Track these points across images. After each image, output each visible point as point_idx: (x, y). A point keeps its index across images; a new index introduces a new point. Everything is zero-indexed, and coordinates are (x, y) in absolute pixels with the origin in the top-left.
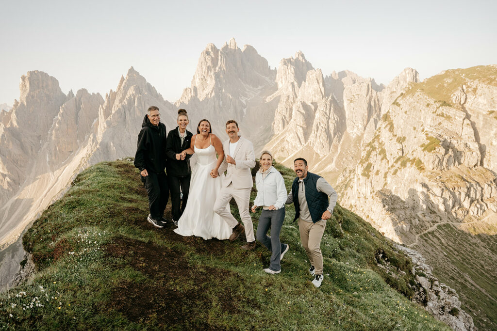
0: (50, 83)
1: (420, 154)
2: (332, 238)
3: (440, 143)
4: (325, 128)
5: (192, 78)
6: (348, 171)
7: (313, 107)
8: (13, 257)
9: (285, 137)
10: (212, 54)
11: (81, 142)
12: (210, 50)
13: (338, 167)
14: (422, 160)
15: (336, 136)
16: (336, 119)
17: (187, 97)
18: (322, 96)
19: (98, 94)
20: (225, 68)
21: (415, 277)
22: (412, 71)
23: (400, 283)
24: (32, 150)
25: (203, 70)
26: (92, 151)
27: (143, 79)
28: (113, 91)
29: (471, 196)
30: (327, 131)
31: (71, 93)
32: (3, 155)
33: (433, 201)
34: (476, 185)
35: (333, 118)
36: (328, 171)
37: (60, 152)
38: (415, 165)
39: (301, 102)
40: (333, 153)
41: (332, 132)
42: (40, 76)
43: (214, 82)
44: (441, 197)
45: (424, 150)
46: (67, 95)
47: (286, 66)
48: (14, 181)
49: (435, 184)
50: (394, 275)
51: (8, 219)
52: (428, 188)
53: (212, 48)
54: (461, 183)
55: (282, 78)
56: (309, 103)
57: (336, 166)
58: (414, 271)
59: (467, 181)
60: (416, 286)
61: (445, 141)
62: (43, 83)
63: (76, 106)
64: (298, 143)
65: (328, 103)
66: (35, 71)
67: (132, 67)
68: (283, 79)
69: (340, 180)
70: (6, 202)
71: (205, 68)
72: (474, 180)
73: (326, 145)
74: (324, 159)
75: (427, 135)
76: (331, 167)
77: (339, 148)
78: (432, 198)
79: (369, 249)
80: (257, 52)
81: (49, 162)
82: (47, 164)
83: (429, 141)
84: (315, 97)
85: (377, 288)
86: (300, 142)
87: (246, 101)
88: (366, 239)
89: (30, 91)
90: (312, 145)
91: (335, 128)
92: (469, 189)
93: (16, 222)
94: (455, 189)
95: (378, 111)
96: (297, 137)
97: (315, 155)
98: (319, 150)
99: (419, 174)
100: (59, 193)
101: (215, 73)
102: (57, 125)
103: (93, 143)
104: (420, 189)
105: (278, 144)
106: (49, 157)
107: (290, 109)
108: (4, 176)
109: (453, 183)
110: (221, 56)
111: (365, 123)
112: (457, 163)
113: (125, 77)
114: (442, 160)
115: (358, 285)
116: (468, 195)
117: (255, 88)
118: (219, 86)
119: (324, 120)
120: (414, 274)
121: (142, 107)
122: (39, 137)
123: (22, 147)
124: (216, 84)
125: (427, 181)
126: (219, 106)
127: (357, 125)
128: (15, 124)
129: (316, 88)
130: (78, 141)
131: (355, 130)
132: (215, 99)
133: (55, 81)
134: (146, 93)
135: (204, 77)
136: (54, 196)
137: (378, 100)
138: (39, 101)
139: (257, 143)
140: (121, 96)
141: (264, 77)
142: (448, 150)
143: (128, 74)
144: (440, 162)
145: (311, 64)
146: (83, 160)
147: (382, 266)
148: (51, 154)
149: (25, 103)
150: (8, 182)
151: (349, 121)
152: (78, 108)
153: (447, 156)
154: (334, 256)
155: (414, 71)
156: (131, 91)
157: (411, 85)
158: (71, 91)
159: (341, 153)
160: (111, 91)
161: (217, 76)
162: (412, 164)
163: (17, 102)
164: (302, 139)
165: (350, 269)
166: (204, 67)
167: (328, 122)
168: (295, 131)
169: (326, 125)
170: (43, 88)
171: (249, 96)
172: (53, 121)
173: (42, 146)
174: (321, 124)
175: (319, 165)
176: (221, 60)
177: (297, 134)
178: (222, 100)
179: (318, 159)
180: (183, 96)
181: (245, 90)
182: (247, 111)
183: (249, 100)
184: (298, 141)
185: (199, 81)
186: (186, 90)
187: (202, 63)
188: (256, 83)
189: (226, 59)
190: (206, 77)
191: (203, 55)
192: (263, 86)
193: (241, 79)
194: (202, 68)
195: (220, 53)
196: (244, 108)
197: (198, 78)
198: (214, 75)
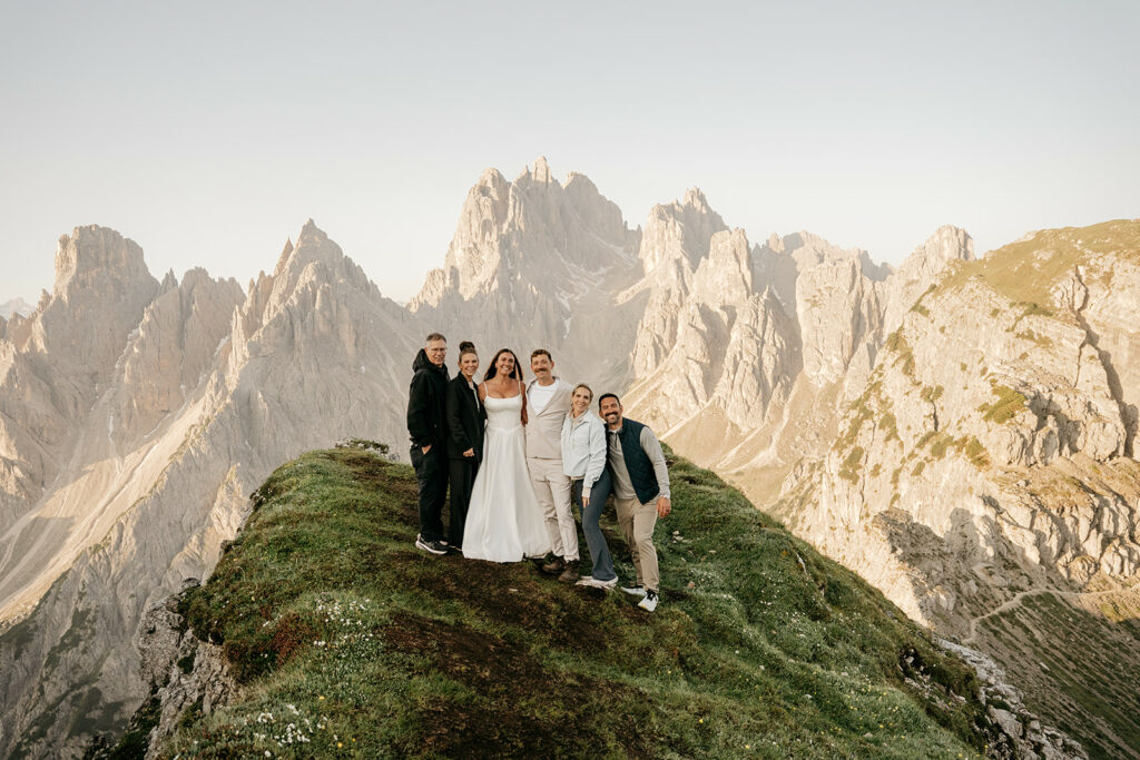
0: (124, 253)
1: (977, 427)
2: (808, 620)
3: (1026, 403)
4: (753, 365)
5: (448, 248)
6: (806, 467)
7: (725, 318)
8: (18, 656)
9: (659, 386)
10: (493, 193)
11: (189, 389)
12: (490, 185)
13: (782, 458)
14: (982, 441)
15: (779, 384)
16: (778, 345)
17: (435, 292)
18: (745, 292)
19: (232, 280)
20: (522, 227)
21: (986, 710)
22: (957, 233)
23: (956, 721)
24: (76, 406)
25: (473, 229)
26: (214, 410)
27: (337, 249)
28: (267, 275)
29: (1105, 527)
30: (758, 374)
31: (170, 277)
32: (10, 417)
33: (1011, 539)
34: (1116, 501)
35: (771, 342)
36: (759, 465)
37: (140, 412)
38: (967, 453)
39: (698, 304)
40: (772, 423)
41: (769, 375)
42: (102, 238)
43: (497, 257)
44: (1031, 529)
45: (987, 418)
46: (161, 282)
47: (663, 223)
48: (31, 476)
49: (1015, 498)
50: (940, 704)
51: (12, 565)
52: (997, 507)
53: (494, 180)
54: (1078, 497)
55: (653, 248)
56: (716, 308)
57: (779, 456)
58: (983, 697)
59: (1094, 493)
60: (991, 730)
61: (1038, 396)
62: (107, 253)
63: (181, 305)
64: (690, 400)
65: (761, 308)
66: (91, 226)
67: (311, 220)
68: (657, 254)
69: (787, 487)
70: (11, 526)
71: (477, 225)
72: (1110, 490)
73: (758, 405)
74: (750, 437)
75: (993, 382)
76: (767, 456)
77: (786, 412)
78: (1007, 531)
79: (886, 646)
80: (596, 190)
81: (113, 433)
82: (110, 438)
83: (998, 398)
84: (730, 292)
85: (912, 725)
86: (696, 397)
87: (570, 301)
88: (878, 624)
89: (78, 272)
90: (722, 405)
91: (775, 366)
92: (1098, 511)
93: (31, 572)
94: (1063, 510)
95: (877, 325)
96: (687, 385)
97: (729, 428)
98: (738, 417)
99: (976, 475)
100: (134, 505)
101: (500, 237)
102: (136, 350)
103: (217, 393)
104: (978, 510)
105: (644, 401)
106: (113, 422)
107: (672, 320)
108: (9, 464)
109: (1060, 497)
110: (514, 197)
111: (846, 354)
112: (1066, 449)
113: (294, 244)
114: (1029, 443)
115: (873, 718)
116: (1096, 525)
117: (594, 274)
118: (510, 267)
119: (751, 346)
120: (984, 703)
121: (331, 311)
122: (94, 376)
123: (55, 399)
124: (503, 262)
125: (995, 492)
126: (509, 312)
127: (829, 358)
128: (41, 345)
129: (733, 273)
130: (183, 387)
131: (824, 371)
132: (500, 295)
133: (135, 250)
134: (341, 281)
135: (475, 245)
136: (123, 514)
137: (877, 300)
138: (96, 294)
140: (284, 287)
141: (612, 246)
142: (1045, 418)
143: (301, 237)
144: (1027, 448)
145: (720, 217)
146: (193, 430)
147: (914, 684)
148: (119, 415)
149: (65, 297)
150: (17, 479)
151: (809, 349)
152: (185, 312)
153: (1042, 434)
154: (815, 659)
155: (961, 235)
156: (308, 276)
157: (954, 266)
158: (171, 272)
159: (790, 424)
160: (262, 273)
161: (504, 243)
162: (959, 450)
163: (47, 297)
164: (700, 391)
165: (852, 686)
166: (475, 223)
167: (760, 352)
168: (682, 370)
169: (755, 358)
170: (107, 266)
171: (577, 290)
172: (127, 340)
173: (100, 398)
174: (744, 355)
175: (738, 452)
176: (514, 207)
177: (687, 378)
178: (515, 299)
179: (736, 439)
180: (426, 287)
181: (570, 278)
182: (573, 325)
183: (577, 298)
184: (691, 394)
185: (463, 255)
186: (433, 274)
187: (470, 213)
188: (594, 260)
189: (526, 205)
190: (478, 246)
191: (472, 194)
192: (611, 267)
193: (560, 251)
194: (471, 226)
195: (511, 191)
196: (568, 317)
197: (460, 247)
198: (497, 240)
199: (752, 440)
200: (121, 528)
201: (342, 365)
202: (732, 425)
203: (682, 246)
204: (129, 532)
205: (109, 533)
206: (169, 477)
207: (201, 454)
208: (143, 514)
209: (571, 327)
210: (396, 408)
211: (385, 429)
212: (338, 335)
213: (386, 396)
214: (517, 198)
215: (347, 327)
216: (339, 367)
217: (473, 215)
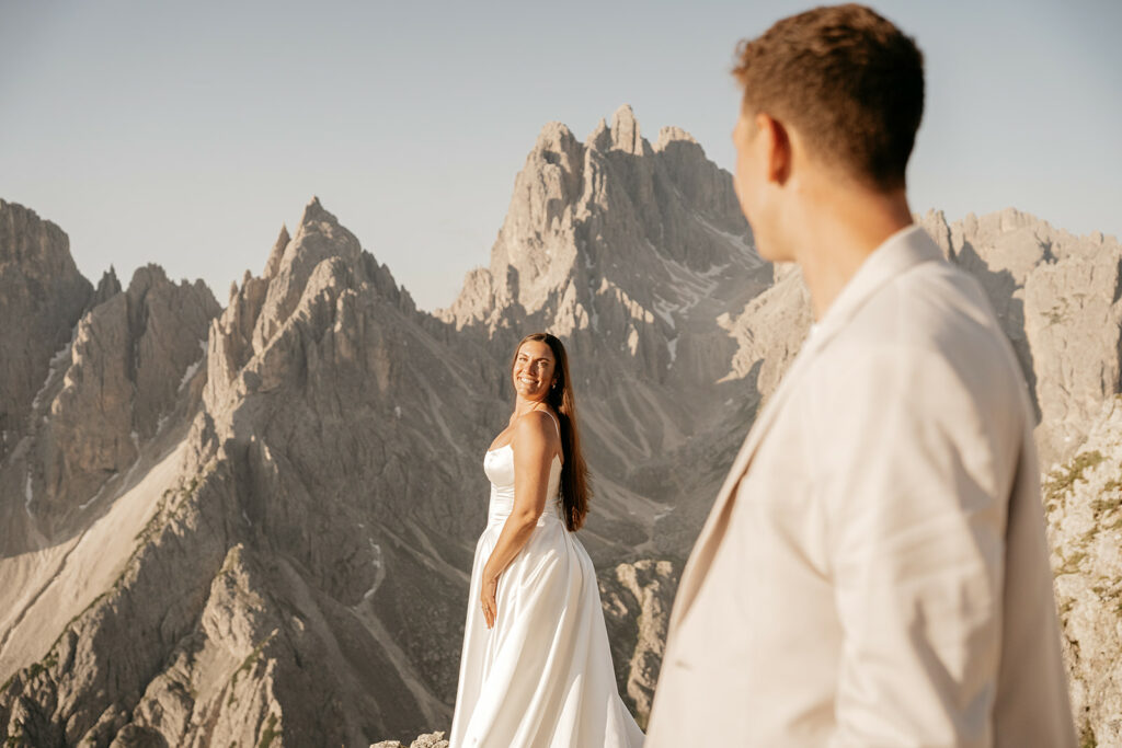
0: (43, 241)
5: (495, 238)
10: (564, 161)
11: (144, 438)
12: (557, 148)
17: (477, 301)
19: (200, 282)
20: (606, 208)
25: (535, 211)
26: (200, 469)
27: (353, 241)
28: (254, 275)
31: (110, 279)
37: (74, 472)
42: (11, 219)
43: (571, 251)
46: (95, 285)
53: (563, 140)
62: (19, 241)
63: (129, 317)
67: (316, 199)
71: (539, 205)
80: (703, 153)
81: (35, 505)
82: (28, 511)
87: (674, 315)
100: (92, 605)
101: (576, 224)
102: (68, 382)
103: (204, 444)
106: (33, 487)
110: (592, 165)
113: (293, 236)
117: (700, 275)
118: (588, 265)
121: (356, 327)
122: (2, 420)
124: (580, 259)
126: (591, 330)
127: (1080, 398)
130: (134, 435)
132: (579, 306)
133: (57, 237)
134: (364, 286)
135: (538, 235)
136: (76, 619)
139: (720, 457)
140: (284, 293)
141: (726, 234)
143: (305, 222)
146: (169, 497)
148: (42, 476)
151: (1048, 385)
152: (137, 328)
156: (322, 278)
158: (112, 270)
160: (248, 275)
161: (582, 232)
166: (537, 203)
170: (19, 259)
171: (681, 299)
172: (48, 367)
173: (12, 450)
176: (594, 180)
178: (598, 312)
180: (464, 294)
181: (668, 279)
182: (679, 346)
183: (683, 311)
185: (519, 249)
186: (474, 275)
187: (529, 188)
188: (702, 254)
189: (609, 176)
190: (543, 236)
191: (532, 161)
192: (727, 266)
193: (653, 242)
194: (530, 206)
195: (587, 157)
196: (671, 339)
197: (515, 237)
198: (571, 228)
200: (74, 639)
201: (372, 405)
204: (86, 643)
205: (54, 647)
206: (143, 563)
207: (187, 531)
208: (106, 618)
209: (676, 352)
210: (446, 467)
211: (435, 496)
212: (366, 364)
213: (432, 449)
214: (598, 167)
215: (379, 352)
216: (367, 407)
217: (534, 191)
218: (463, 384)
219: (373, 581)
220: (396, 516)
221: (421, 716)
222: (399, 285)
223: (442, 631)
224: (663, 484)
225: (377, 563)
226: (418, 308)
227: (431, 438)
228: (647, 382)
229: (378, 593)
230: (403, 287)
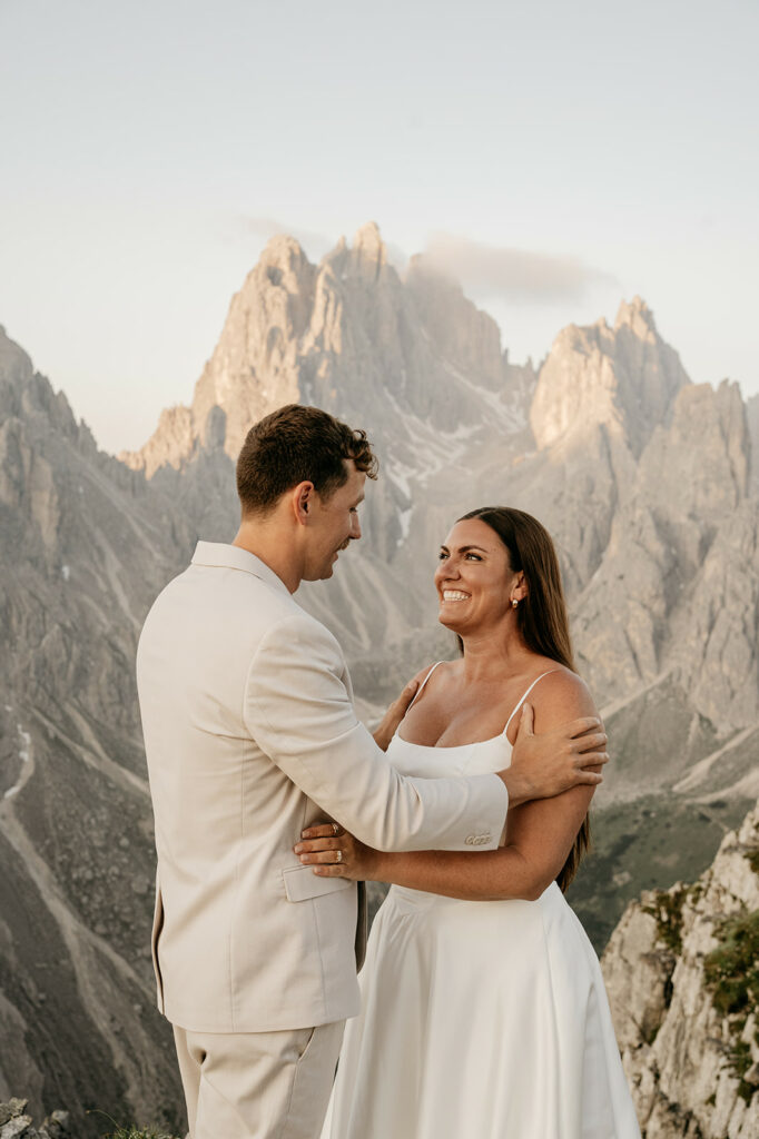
4: (743, 618)
5: (202, 370)
10: (289, 280)
12: (285, 266)
17: (174, 445)
18: (733, 493)
25: (252, 342)
27: (24, 360)
39: (649, 507)
47: (580, 358)
53: (292, 258)
55: (558, 401)
56: (680, 517)
64: (628, 671)
68: (564, 410)
71: (258, 335)
73: (747, 688)
74: (734, 743)
84: (707, 491)
86: (637, 666)
87: (411, 481)
90: (684, 683)
96: (625, 645)
98: (712, 705)
101: (299, 359)
107: (595, 531)
110: (326, 292)
117: (445, 436)
121: (21, 466)
129: (714, 457)
135: (253, 370)
141: (479, 390)
145: (675, 355)
161: (306, 371)
164: (647, 655)
166: (257, 333)
168: (618, 619)
169: (747, 608)
171: (421, 463)
174: (728, 600)
175: (713, 767)
176: (326, 309)
177: (625, 632)
179: (708, 745)
180: (158, 435)
181: (406, 437)
182: (417, 523)
183: (422, 477)
184: (629, 659)
185: (229, 387)
186: (171, 414)
187: (247, 313)
188: (451, 411)
189: (345, 307)
190: (258, 374)
191: (252, 280)
192: (477, 428)
193: (394, 393)
194: (247, 336)
195: (321, 282)
196: (405, 509)
197: (225, 373)
198: (294, 367)
199: (738, 749)
201: (34, 562)
202: (702, 718)
203: (614, 401)
209: (411, 526)
211: (103, 679)
212: (30, 510)
213: (104, 620)
214: (332, 295)
215: (46, 496)
216: (28, 564)
217: (253, 318)
218: (148, 544)
219: (17, 776)
220: (52, 698)
221: (64, 946)
222: (78, 417)
223: (98, 843)
224: (383, 682)
225: (26, 756)
226: (100, 448)
227: (105, 608)
228: (371, 559)
229: (22, 793)
230: (83, 421)
